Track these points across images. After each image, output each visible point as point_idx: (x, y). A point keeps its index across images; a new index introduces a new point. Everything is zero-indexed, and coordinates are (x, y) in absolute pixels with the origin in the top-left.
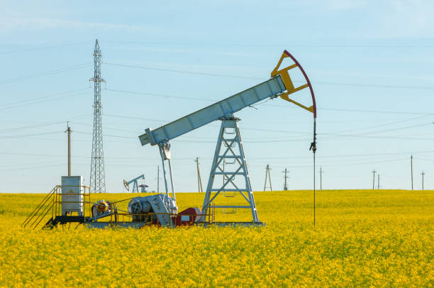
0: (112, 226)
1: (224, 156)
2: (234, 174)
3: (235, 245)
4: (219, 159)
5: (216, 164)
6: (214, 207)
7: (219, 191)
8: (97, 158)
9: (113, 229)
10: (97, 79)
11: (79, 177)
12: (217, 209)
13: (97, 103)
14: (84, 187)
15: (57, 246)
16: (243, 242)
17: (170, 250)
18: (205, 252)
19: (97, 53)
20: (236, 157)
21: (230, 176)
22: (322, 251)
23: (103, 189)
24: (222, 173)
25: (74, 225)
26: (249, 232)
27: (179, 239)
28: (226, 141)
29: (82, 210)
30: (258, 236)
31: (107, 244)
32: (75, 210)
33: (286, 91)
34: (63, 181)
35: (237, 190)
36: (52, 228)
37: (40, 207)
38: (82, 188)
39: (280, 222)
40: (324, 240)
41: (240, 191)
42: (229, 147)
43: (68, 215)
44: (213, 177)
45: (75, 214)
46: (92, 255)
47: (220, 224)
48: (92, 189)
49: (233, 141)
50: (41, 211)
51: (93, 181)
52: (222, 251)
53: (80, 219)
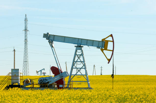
0: (31, 89)
1: (77, 61)
2: (81, 69)
3: (81, 97)
4: (75, 62)
5: (73, 65)
6: (73, 81)
7: (75, 75)
8: (26, 62)
9: (32, 90)
10: (26, 30)
11: (18, 69)
12: (73, 82)
13: (26, 39)
14: (20, 73)
15: (10, 97)
16: (84, 96)
17: (55, 99)
18: (69, 99)
19: (26, 20)
20: (82, 62)
21: (79, 69)
22: (116, 100)
23: (28, 74)
24: (76, 68)
25: (16, 88)
26: (87, 92)
27: (59, 95)
28: (77, 55)
29: (19, 83)
30: (90, 93)
31: (29, 96)
32: (17, 83)
33: (104, 48)
34: (12, 71)
35: (82, 75)
36: (7, 90)
37: (2, 81)
38: (20, 74)
39: (99, 88)
40: (117, 95)
41: (83, 75)
42: (79, 58)
43: (14, 84)
44: (72, 69)
45: (17, 84)
46: (23, 101)
47: (75, 88)
48: (24, 74)
49: (80, 55)
50: (3, 83)
51: (24, 71)
52: (75, 99)
53: (19, 86)
